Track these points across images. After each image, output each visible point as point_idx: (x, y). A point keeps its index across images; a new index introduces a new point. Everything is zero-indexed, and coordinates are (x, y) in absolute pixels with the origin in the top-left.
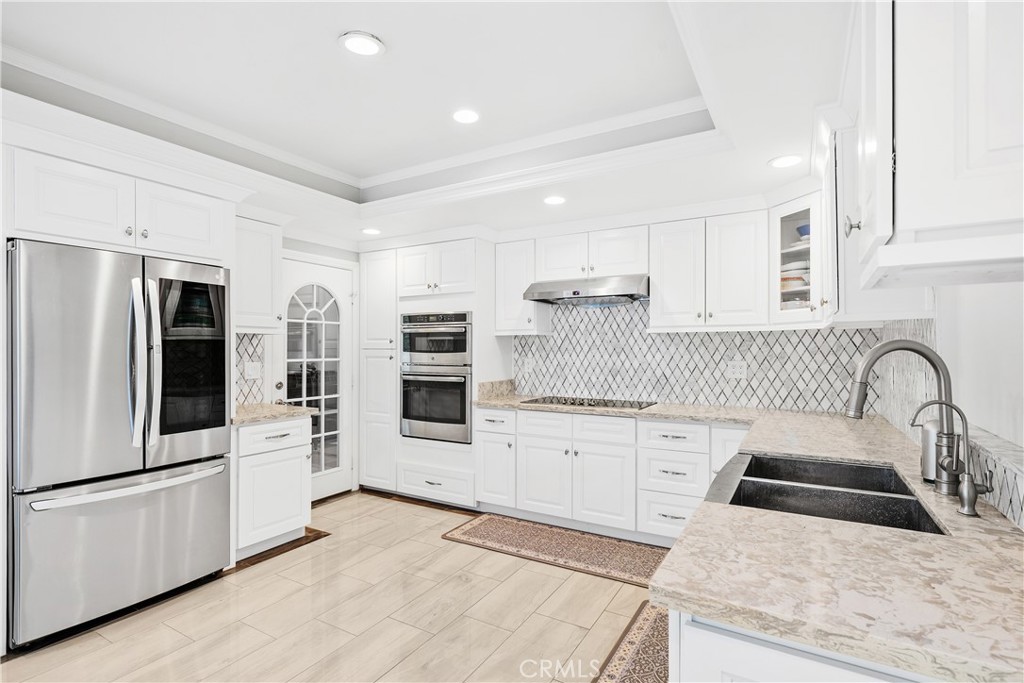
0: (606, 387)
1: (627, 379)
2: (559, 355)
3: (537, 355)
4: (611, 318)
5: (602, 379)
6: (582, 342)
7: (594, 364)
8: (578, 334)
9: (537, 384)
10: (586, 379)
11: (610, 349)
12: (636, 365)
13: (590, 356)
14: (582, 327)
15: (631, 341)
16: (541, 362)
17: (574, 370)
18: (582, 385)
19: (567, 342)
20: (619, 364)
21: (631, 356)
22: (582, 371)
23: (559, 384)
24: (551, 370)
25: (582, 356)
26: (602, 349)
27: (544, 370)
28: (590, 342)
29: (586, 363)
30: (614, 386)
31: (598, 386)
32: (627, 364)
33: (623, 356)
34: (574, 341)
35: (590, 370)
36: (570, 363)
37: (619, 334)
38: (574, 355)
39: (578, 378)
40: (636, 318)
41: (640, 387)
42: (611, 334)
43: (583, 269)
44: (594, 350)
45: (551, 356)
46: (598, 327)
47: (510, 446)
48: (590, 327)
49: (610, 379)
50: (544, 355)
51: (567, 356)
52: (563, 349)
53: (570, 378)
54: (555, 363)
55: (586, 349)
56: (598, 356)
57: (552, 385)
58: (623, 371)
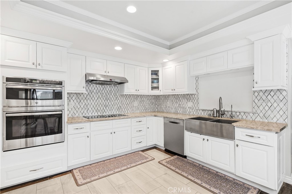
0: (103, 111)
1: (110, 108)
2: (85, 101)
3: (75, 101)
4: (105, 88)
5: (102, 108)
6: (95, 96)
7: (99, 104)
8: (93, 93)
9: (75, 112)
10: (96, 109)
11: (105, 99)
12: (112, 103)
13: (98, 101)
14: (95, 91)
15: (111, 96)
16: (77, 104)
17: (92, 106)
18: (95, 111)
19: (89, 96)
20: (107, 103)
21: (111, 101)
22: (95, 106)
23: (85, 111)
24: (82, 106)
25: (95, 101)
26: (102, 99)
27: (79, 107)
28: (98, 96)
29: (96, 104)
30: (106, 110)
31: (100, 111)
32: (110, 103)
33: (109, 101)
34: (92, 96)
35: (98, 106)
36: (90, 104)
37: (107, 94)
38: (92, 101)
39: (93, 109)
40: (112, 89)
41: (114, 110)
42: (105, 94)
43: (105, 72)
44: (99, 99)
45: (82, 101)
46: (100, 91)
47: (88, 137)
48: (98, 91)
49: (105, 108)
50: (79, 101)
51: (89, 101)
52: (87, 98)
53: (90, 109)
54: (84, 104)
55: (96, 99)
56: (100, 101)
57: (82, 112)
58: (109, 105)
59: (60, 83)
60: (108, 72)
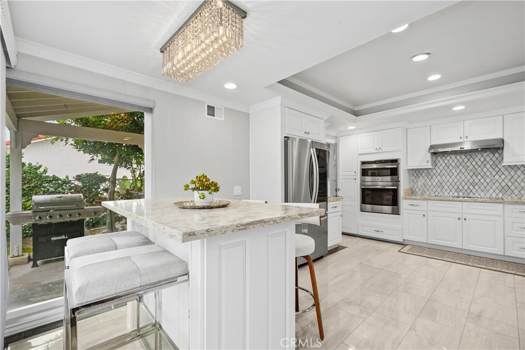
0: (469, 191)
1: (482, 187)
2: (439, 177)
3: (426, 178)
4: (471, 160)
5: (466, 187)
6: (453, 171)
7: (461, 181)
8: (451, 167)
9: (426, 190)
10: (456, 187)
11: (471, 174)
12: (488, 180)
13: (458, 177)
14: (453, 164)
15: (485, 170)
16: (428, 180)
17: (448, 184)
18: (453, 190)
19: (444, 171)
20: (477, 181)
21: (485, 176)
22: (453, 184)
23: (439, 190)
24: (434, 184)
25: (453, 177)
26: (466, 174)
27: (430, 184)
28: (458, 171)
29: (456, 180)
30: (474, 191)
31: (463, 191)
32: (482, 181)
33: (479, 177)
34: (448, 171)
35: (458, 184)
36: (446, 180)
37: (476, 167)
38: (448, 177)
39: (451, 187)
40: (488, 159)
41: (491, 191)
42: (471, 167)
43: (461, 138)
44: (461, 174)
45: (434, 177)
46: (463, 164)
47: (424, 216)
48: (458, 164)
49: (471, 187)
50: (430, 177)
51: (444, 177)
52: (441, 174)
53: (446, 187)
54: (437, 181)
55: (456, 174)
56: (463, 177)
57: (434, 190)
58: (480, 183)
59: (395, 161)
60: (467, 137)
